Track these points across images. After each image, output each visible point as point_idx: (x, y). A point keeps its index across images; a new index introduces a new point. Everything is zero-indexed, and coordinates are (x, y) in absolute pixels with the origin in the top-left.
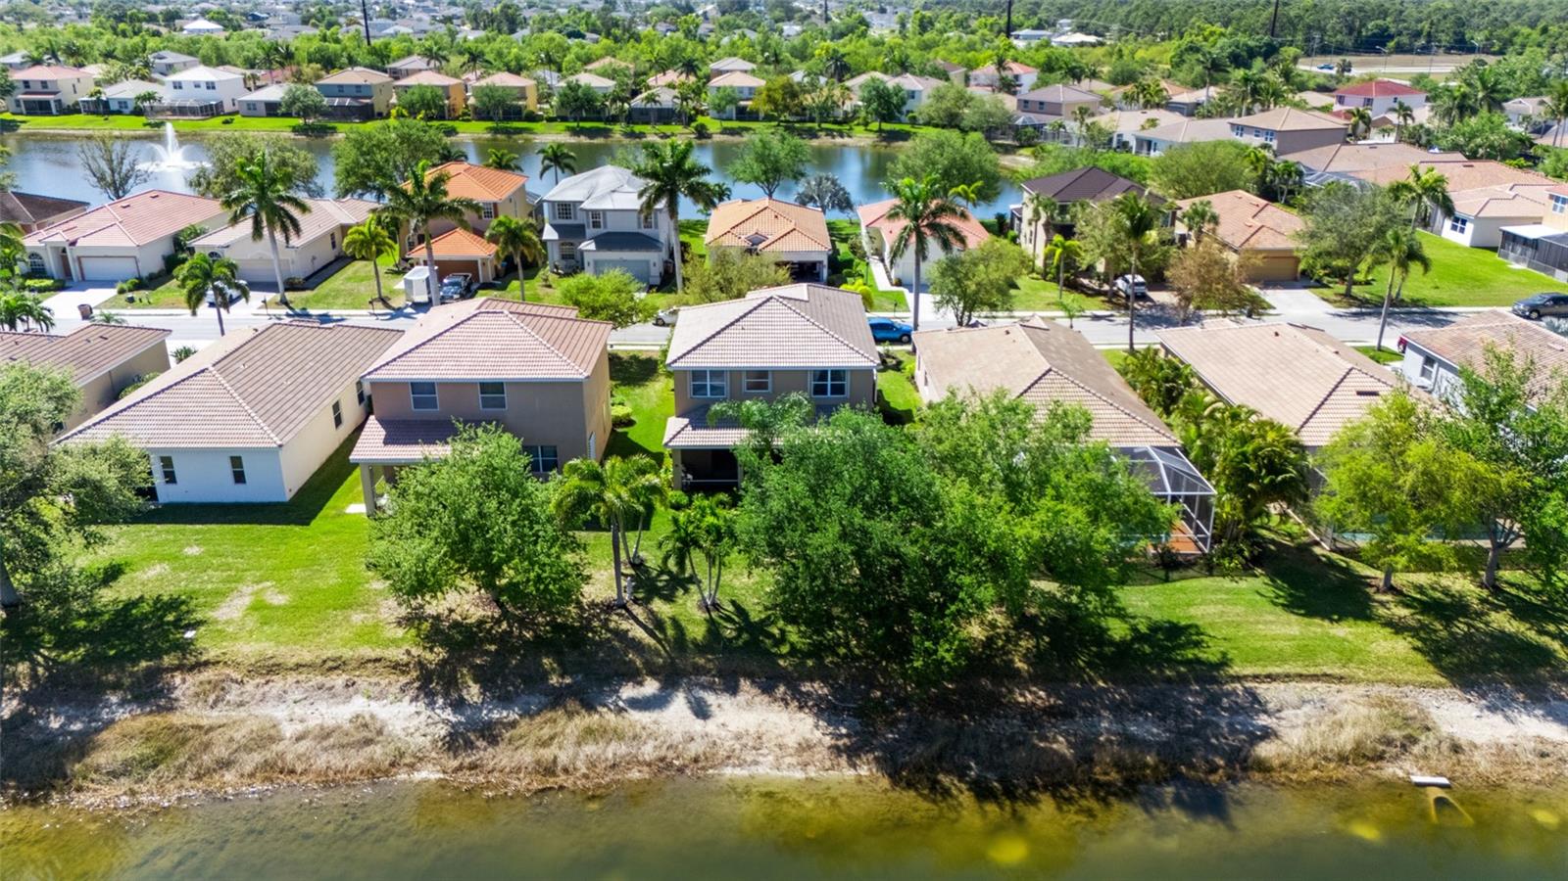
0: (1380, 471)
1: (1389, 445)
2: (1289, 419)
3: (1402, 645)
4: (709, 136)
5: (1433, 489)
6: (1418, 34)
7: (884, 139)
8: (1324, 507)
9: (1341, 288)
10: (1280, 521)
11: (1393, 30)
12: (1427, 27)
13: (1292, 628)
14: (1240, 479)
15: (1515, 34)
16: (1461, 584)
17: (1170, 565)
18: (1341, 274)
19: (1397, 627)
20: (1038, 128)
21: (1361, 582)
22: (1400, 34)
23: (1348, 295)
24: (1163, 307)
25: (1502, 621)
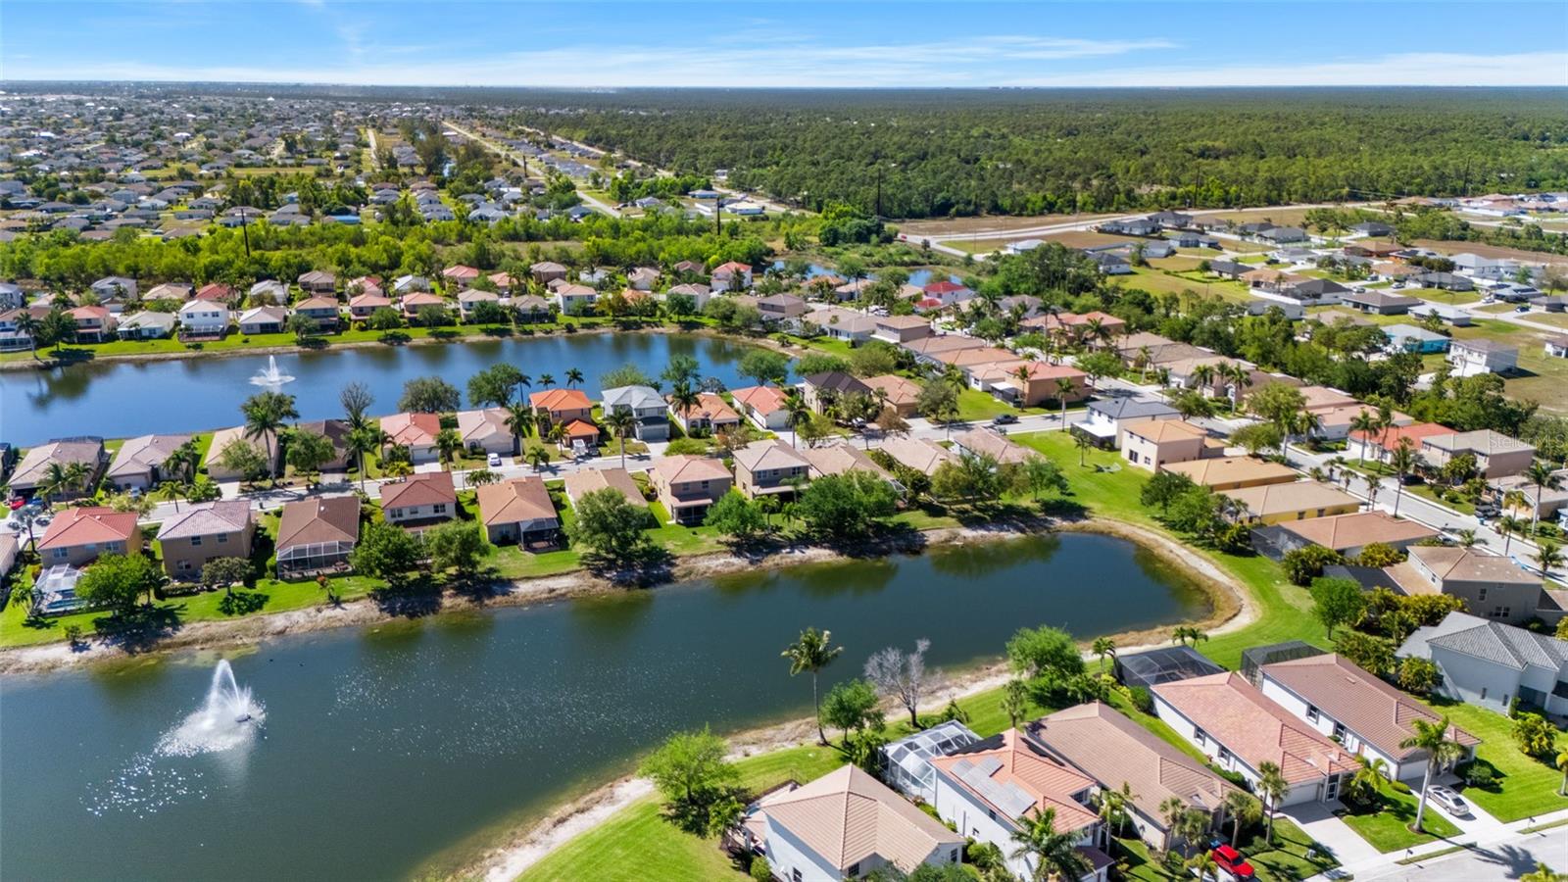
0: (944, 479)
1: (945, 472)
2: (923, 469)
3: (954, 520)
4: (575, 331)
5: (956, 482)
6: (969, 203)
7: (685, 328)
8: (933, 490)
9: (934, 416)
10: (923, 496)
11: (953, 200)
12: (974, 198)
13: (930, 520)
14: (914, 485)
15: (1028, 201)
16: (967, 506)
17: (899, 510)
18: (934, 411)
19: (953, 517)
20: (775, 321)
21: (944, 509)
22: (958, 203)
23: (937, 419)
24: (872, 430)
25: (976, 513)
